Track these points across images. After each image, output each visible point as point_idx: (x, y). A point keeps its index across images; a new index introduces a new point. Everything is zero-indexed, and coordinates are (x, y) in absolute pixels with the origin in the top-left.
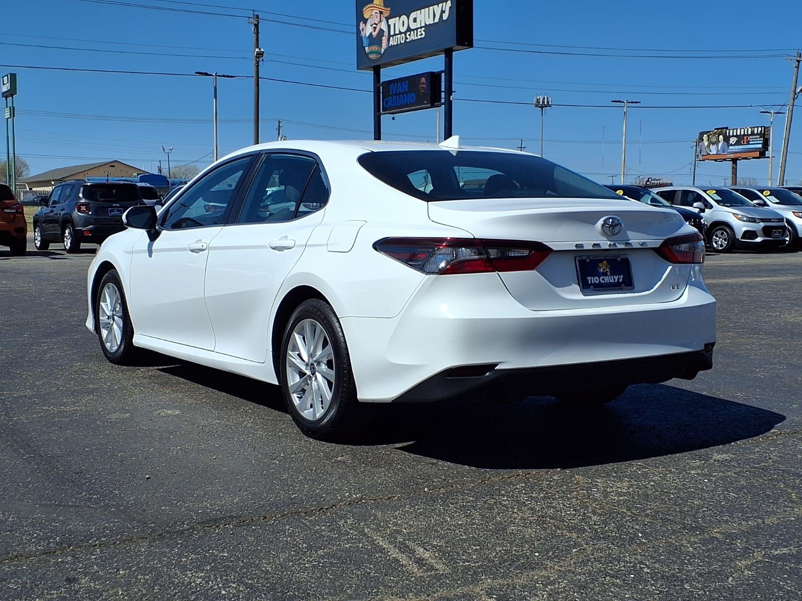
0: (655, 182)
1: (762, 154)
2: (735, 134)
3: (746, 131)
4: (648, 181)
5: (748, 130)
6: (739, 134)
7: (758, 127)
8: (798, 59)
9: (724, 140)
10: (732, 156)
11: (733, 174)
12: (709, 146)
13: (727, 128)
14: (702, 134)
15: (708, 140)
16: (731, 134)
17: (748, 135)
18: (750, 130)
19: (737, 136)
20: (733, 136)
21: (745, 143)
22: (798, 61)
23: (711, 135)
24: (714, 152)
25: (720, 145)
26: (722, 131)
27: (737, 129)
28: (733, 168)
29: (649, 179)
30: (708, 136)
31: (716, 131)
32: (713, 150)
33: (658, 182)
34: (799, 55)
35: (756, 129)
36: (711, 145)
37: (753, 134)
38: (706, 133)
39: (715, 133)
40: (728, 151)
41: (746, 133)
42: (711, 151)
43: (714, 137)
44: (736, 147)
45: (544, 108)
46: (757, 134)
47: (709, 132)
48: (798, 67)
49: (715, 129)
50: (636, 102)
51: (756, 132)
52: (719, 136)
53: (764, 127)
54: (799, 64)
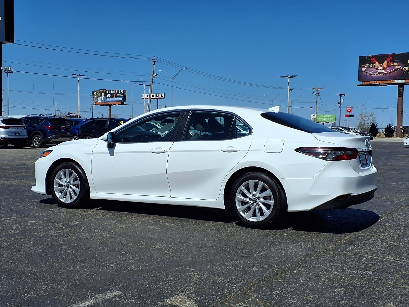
0: (72, 115)
1: (123, 103)
2: (110, 93)
3: (115, 92)
4: (68, 114)
5: (116, 91)
6: (111, 93)
7: (120, 90)
8: (154, 61)
9: (104, 95)
10: (109, 103)
11: (109, 112)
12: (97, 98)
13: (105, 90)
14: (93, 92)
15: (97, 95)
16: (108, 93)
17: (116, 94)
18: (117, 91)
19: (110, 94)
20: (109, 94)
21: (115, 97)
22: (154, 62)
23: (98, 92)
24: (100, 101)
25: (103, 97)
26: (103, 91)
27: (110, 91)
28: (109, 109)
29: (68, 113)
30: (97, 93)
31: (100, 91)
32: (99, 100)
33: (73, 115)
34: (154, 59)
35: (119, 91)
36: (98, 97)
37: (118, 93)
38: (96, 91)
39: (100, 92)
40: (107, 101)
41: (115, 93)
42: (98, 100)
43: (99, 94)
44: (111, 99)
45: (9, 73)
46: (120, 93)
47: (97, 91)
48: (154, 64)
49: (100, 90)
50: (84, 76)
51: (119, 92)
52: (102, 93)
53: (123, 90)
54: (154, 63)
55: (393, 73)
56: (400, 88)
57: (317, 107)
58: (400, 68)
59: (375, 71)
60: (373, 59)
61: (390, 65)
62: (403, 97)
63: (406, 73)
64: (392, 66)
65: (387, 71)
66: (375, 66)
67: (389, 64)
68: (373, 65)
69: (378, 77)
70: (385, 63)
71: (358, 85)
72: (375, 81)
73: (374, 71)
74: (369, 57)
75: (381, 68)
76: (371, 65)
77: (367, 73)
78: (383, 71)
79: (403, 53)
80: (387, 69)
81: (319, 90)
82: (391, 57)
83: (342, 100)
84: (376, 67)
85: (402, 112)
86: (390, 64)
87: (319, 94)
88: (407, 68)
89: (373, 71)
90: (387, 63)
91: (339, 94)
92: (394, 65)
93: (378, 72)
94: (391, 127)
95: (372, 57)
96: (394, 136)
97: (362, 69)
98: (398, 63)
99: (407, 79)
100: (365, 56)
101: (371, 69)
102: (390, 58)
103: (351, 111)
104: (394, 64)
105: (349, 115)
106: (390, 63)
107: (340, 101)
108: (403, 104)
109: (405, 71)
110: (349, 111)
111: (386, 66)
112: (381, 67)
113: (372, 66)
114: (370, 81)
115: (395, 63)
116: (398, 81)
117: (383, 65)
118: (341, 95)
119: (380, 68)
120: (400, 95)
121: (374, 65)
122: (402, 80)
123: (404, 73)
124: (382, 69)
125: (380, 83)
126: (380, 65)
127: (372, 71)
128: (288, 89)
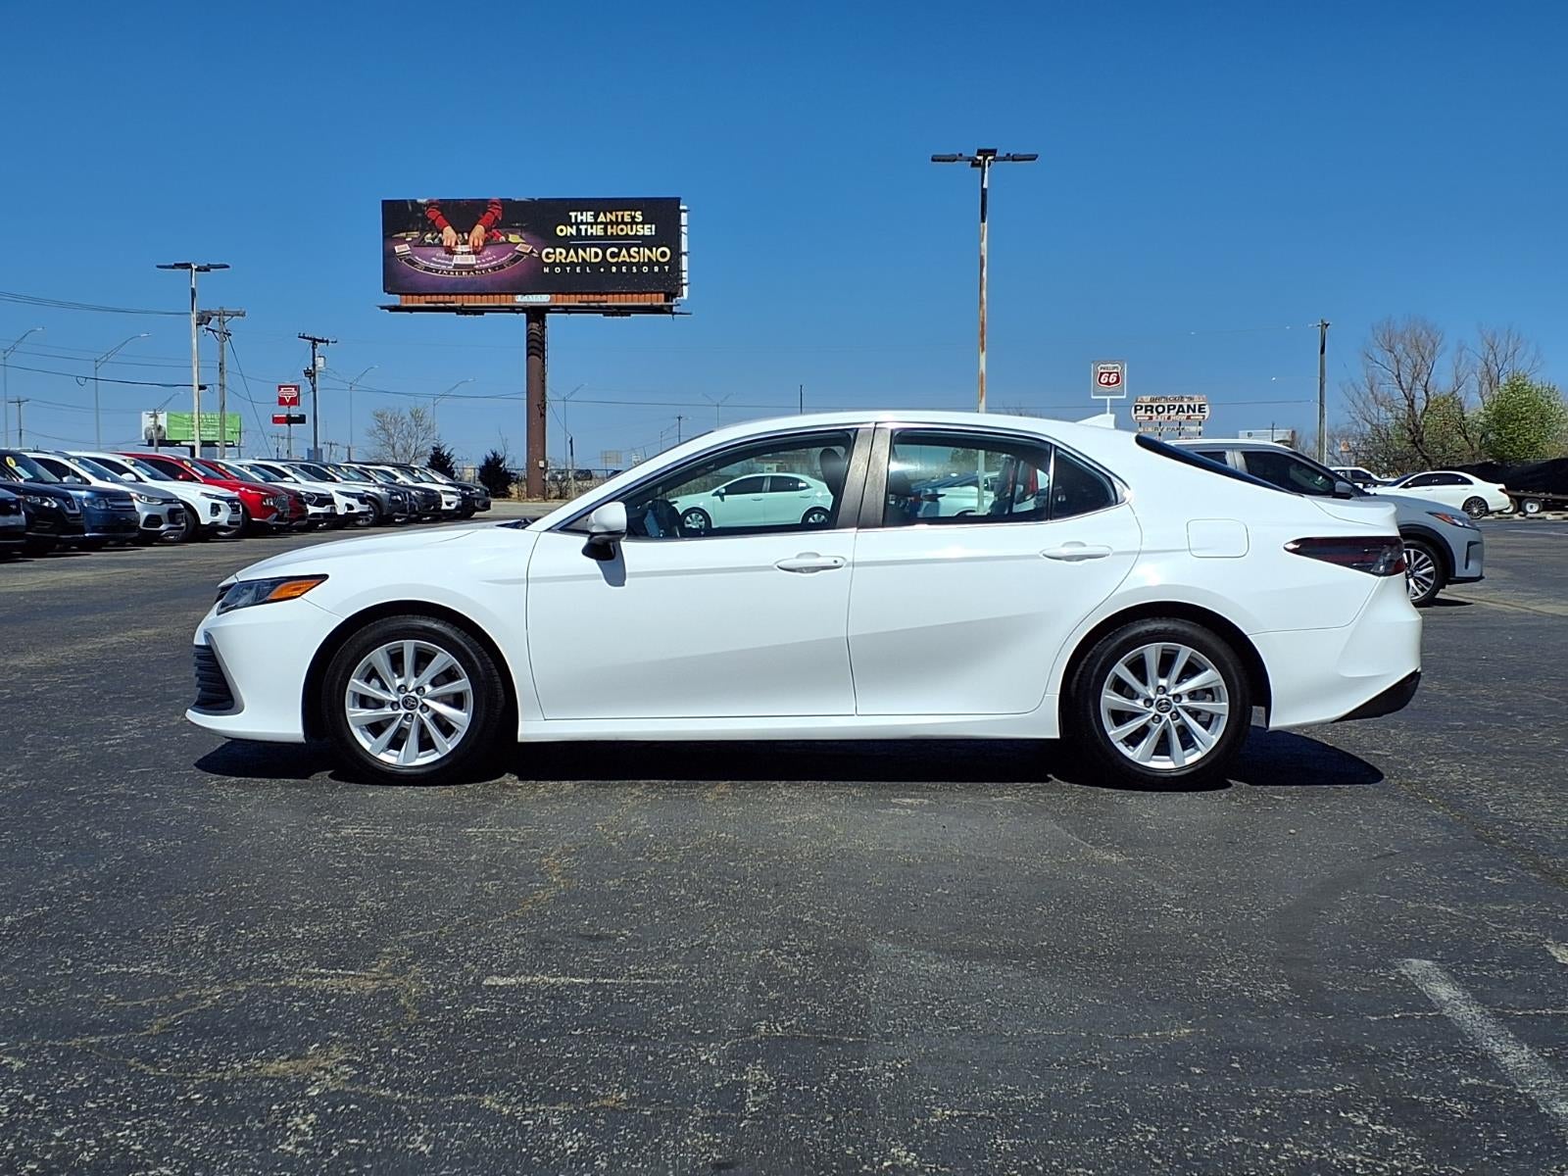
55: (507, 268)
56: (535, 325)
57: (222, 386)
58: (532, 251)
59: (446, 259)
60: (433, 214)
61: (494, 239)
62: (544, 355)
63: (552, 270)
64: (503, 243)
65: (487, 262)
66: (441, 241)
67: (492, 237)
68: (436, 237)
69: (456, 283)
70: (479, 229)
71: (383, 308)
72: (444, 294)
73: (439, 258)
74: (421, 204)
75: (465, 248)
76: (429, 235)
77: (413, 263)
78: (471, 260)
79: (539, 199)
80: (485, 253)
81: (227, 318)
82: (497, 212)
83: (320, 362)
84: (445, 244)
85: (544, 408)
86: (494, 234)
87: (229, 335)
88: (555, 253)
89: (435, 256)
90: (483, 233)
91: (308, 338)
92: (510, 239)
93: (454, 262)
94: (500, 462)
95: (431, 204)
96: (511, 494)
97: (396, 248)
98: (524, 235)
99: (557, 294)
100: (405, 201)
101: (430, 251)
102: (493, 213)
103: (294, 401)
104: (510, 236)
105: (289, 416)
106: (494, 231)
107: (314, 366)
108: (544, 381)
109: (547, 265)
110: (288, 401)
111: (481, 244)
112: (463, 246)
113: (433, 239)
114: (425, 294)
115: (512, 233)
116: (526, 297)
117: (471, 239)
118: (314, 341)
119: (460, 248)
120: (535, 348)
121: (440, 235)
122: (539, 296)
123: (546, 270)
124: (469, 253)
125: (465, 304)
126: (458, 238)
127: (434, 259)
128: (194, 316)
